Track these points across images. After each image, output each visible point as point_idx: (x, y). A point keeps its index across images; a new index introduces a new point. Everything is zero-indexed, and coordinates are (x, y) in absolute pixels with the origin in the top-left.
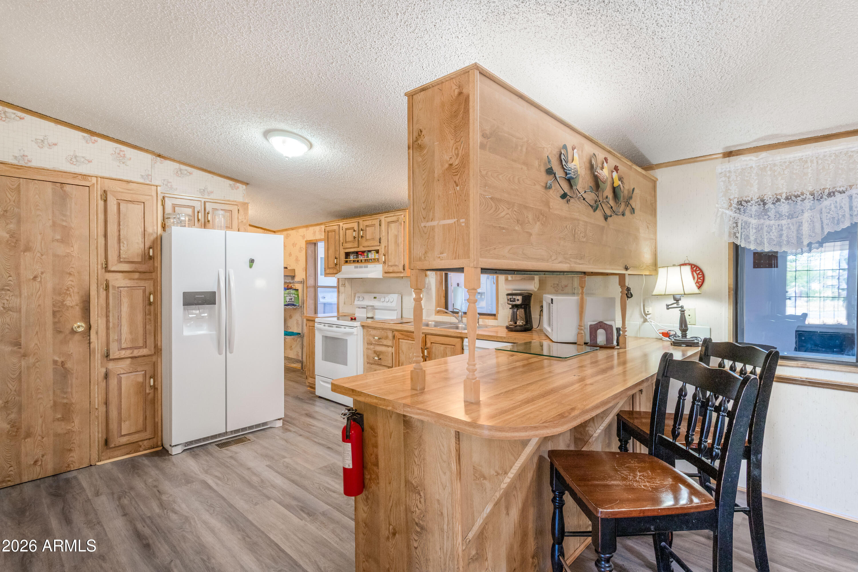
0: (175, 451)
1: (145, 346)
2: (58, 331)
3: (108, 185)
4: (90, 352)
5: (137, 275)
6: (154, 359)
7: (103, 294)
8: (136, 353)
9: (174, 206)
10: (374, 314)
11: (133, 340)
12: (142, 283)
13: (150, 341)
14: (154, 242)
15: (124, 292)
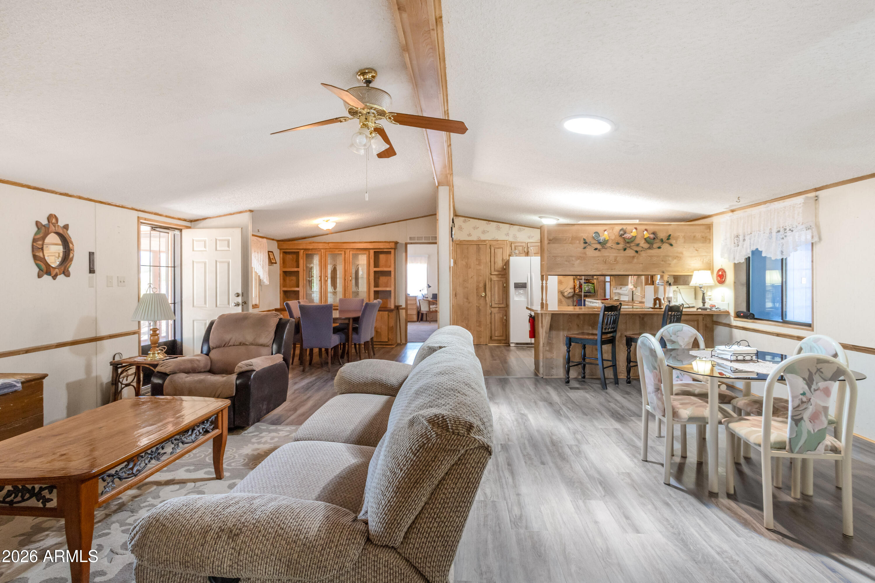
0: (512, 345)
1: (503, 303)
2: (478, 296)
3: (492, 243)
4: (486, 304)
5: (500, 276)
6: (506, 309)
7: (490, 283)
8: (500, 306)
9: (515, 247)
10: (620, 297)
11: (499, 301)
12: (502, 279)
13: (505, 301)
14: (506, 263)
15: (496, 282)
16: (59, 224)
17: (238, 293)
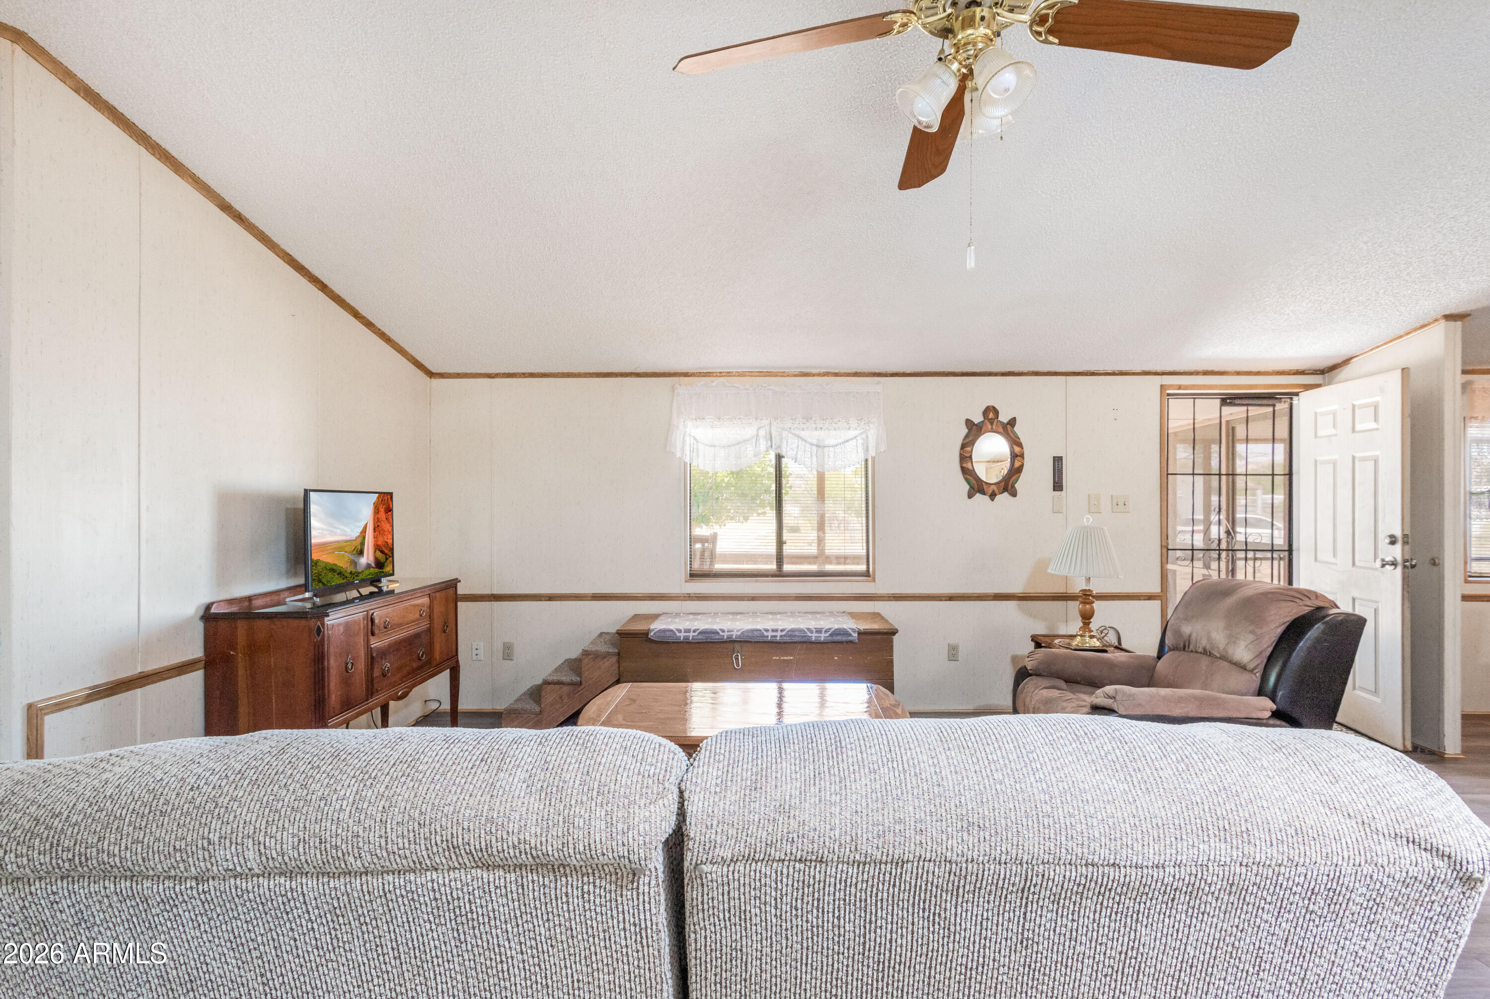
16: (1000, 419)
17: (1392, 536)
